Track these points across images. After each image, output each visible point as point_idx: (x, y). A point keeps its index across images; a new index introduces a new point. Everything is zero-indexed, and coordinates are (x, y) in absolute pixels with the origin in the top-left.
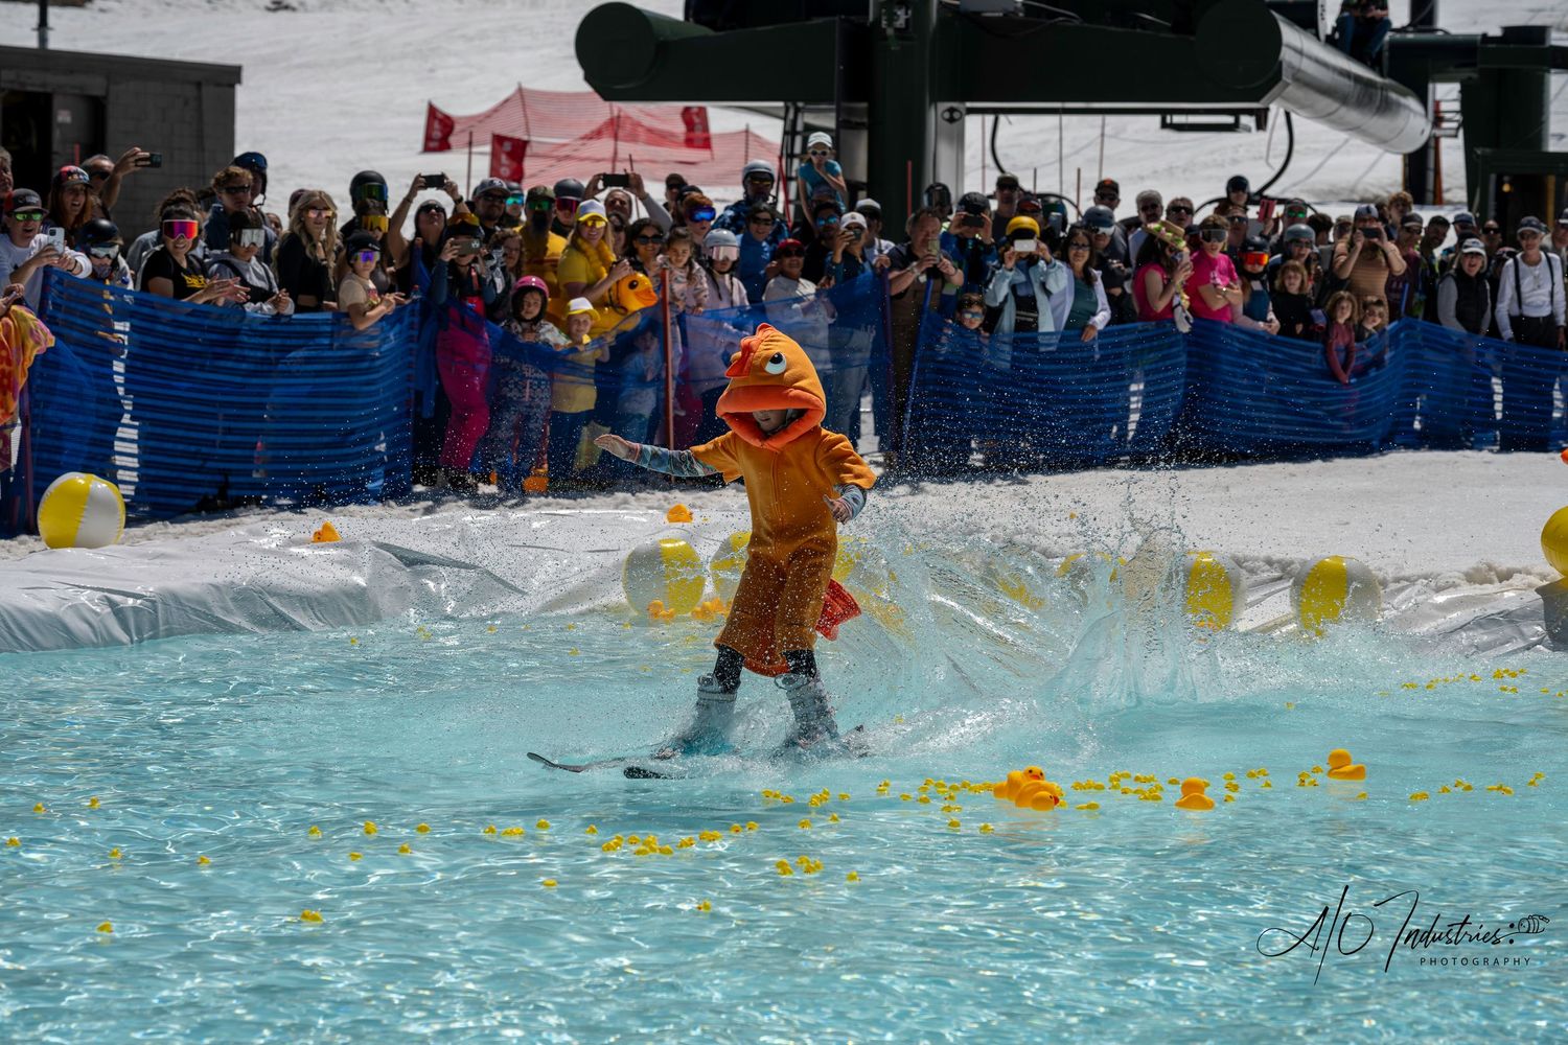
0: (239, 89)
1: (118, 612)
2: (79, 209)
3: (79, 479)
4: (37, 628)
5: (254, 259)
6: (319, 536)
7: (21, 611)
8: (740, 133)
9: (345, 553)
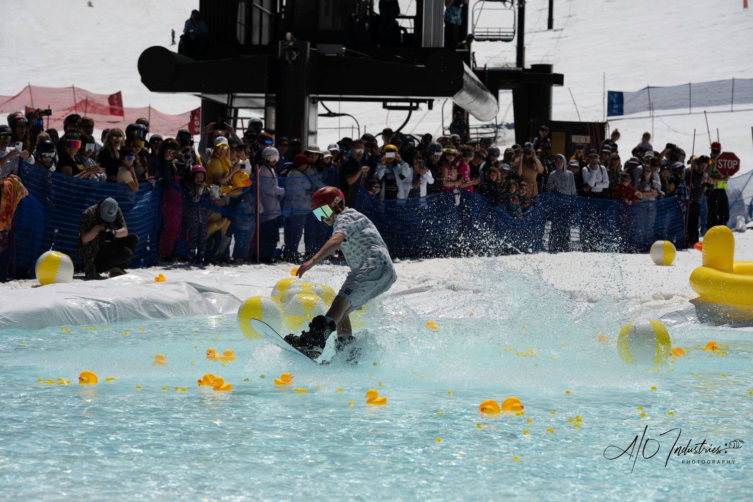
1: (102, 309)
3: (53, 253)
4: (76, 316)
6: (158, 280)
7: (69, 308)
9: (174, 287)
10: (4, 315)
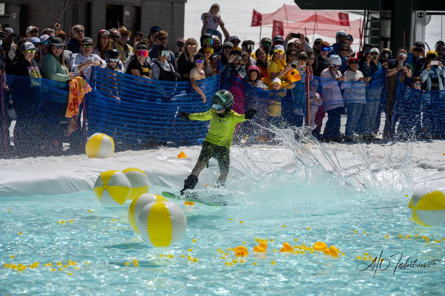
0: (186, 4)
2: (106, 44)
3: (99, 135)
4: (78, 185)
5: (166, 61)
6: (179, 156)
7: (73, 179)
8: (358, 20)
9: (187, 162)
10: (7, 184)
